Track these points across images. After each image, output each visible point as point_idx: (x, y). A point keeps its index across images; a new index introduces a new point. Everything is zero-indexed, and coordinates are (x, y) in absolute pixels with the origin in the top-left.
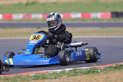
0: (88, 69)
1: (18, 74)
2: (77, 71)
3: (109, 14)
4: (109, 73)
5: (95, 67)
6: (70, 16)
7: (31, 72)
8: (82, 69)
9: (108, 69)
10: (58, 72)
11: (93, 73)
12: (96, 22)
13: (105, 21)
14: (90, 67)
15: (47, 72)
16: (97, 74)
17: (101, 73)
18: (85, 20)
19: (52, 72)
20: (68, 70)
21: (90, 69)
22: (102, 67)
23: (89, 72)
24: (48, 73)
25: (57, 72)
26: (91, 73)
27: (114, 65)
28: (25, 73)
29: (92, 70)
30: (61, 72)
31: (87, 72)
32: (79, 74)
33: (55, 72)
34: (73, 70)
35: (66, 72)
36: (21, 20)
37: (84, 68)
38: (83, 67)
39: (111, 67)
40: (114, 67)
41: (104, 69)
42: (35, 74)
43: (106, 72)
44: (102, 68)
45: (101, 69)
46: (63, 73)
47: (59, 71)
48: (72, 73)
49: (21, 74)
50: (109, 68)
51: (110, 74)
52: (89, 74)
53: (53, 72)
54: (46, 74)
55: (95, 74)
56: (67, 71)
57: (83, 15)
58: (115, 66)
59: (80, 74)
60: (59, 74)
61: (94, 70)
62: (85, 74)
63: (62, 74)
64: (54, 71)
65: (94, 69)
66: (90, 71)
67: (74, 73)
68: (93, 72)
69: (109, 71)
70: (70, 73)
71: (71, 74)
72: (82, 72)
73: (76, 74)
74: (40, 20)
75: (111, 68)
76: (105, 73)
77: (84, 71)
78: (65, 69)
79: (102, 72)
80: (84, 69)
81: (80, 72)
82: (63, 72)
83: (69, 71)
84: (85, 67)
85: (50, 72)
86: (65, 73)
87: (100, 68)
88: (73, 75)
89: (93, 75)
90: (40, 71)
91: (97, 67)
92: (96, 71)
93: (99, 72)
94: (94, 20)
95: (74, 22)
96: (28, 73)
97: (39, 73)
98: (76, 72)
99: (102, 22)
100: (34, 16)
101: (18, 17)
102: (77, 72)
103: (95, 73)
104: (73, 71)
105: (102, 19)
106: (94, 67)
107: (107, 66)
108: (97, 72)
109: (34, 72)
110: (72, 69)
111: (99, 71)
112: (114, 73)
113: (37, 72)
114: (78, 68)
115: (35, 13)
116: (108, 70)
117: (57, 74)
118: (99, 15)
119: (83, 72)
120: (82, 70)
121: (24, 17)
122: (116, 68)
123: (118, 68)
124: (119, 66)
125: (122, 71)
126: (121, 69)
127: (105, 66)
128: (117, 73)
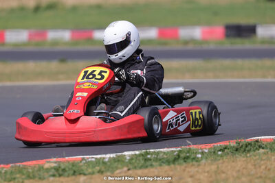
0: (175, 151)
1: (18, 164)
2: (149, 156)
3: (219, 30)
4: (221, 161)
5: (190, 149)
7: (48, 160)
8: (161, 152)
9: (220, 153)
10: (107, 160)
11: (185, 161)
12: (190, 47)
13: (212, 46)
14: (179, 149)
15: (83, 159)
16: (194, 163)
17: (204, 161)
18: (165, 44)
19: (93, 159)
20: (129, 156)
21: (180, 151)
22: (206, 148)
23: (176, 159)
24: (84, 161)
25: (104, 158)
26: (181, 161)
27: (233, 143)
28: (34, 162)
29: (182, 155)
30: (114, 158)
31: (173, 158)
32: (154, 163)
33: (101, 158)
34: (140, 155)
35: (126, 159)
36: (24, 44)
37: (165, 150)
38: (164, 148)
39: (226, 148)
40: (234, 147)
41: (210, 152)
42: (55, 163)
43: (215, 160)
44: (206, 151)
45: (203, 153)
46: (119, 161)
47: (110, 158)
48: (138, 162)
49: (25, 163)
50: (220, 150)
51: (224, 162)
52: (176, 163)
53: (96, 158)
54: (81, 164)
55: (191, 164)
56: (128, 158)
57: (162, 33)
58: (235, 145)
59: (157, 164)
60: (109, 164)
61: (188, 155)
62: (168, 162)
63: (116, 164)
64: (99, 156)
65: (188, 152)
66: (179, 156)
67: (142, 162)
68: (186, 159)
69: (221, 156)
70: (134, 161)
71: (136, 164)
72: (160, 160)
73: (148, 163)
74: (66, 43)
75: (226, 150)
76: (212, 160)
77: (165, 156)
78: (123, 153)
79: (207, 158)
80: (164, 153)
81: (156, 160)
82: (117, 160)
83: (132, 158)
84: (168, 148)
85: (90, 160)
86: (123, 161)
87: (201, 149)
88: (140, 165)
89: (185, 164)
90: (67, 158)
91: (193, 147)
92: (192, 157)
93: (198, 158)
94: (186, 42)
96: (40, 162)
97: (64, 162)
98: (146, 160)
99: (205, 47)
100: (52, 35)
101: (17, 37)
102: (150, 160)
103: (189, 160)
104: (141, 158)
105: (204, 41)
106: (188, 147)
107: (216, 145)
108: (194, 159)
109: (55, 159)
110: (137, 152)
111: (199, 156)
112: (233, 162)
113: (59, 159)
114: (152, 150)
115: (56, 27)
116: (218, 155)
117: (104, 163)
118: (197, 33)
120: (161, 155)
121: (30, 36)
122: (237, 150)
123: (242, 149)
124: (244, 146)
125: (250, 156)
126: (249, 151)
127: (212, 145)
128: (240, 161)
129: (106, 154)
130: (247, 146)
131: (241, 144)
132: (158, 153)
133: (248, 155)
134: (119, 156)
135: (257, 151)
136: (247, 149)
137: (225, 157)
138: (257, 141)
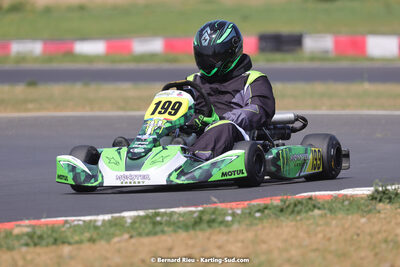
0: (194, 212)
2: (158, 219)
4: (260, 226)
5: (216, 208)
6: (128, 49)
8: (175, 213)
9: (258, 215)
10: (99, 224)
11: (210, 227)
14: (200, 208)
15: (66, 222)
16: (223, 228)
17: (235, 226)
18: (175, 60)
19: (81, 223)
20: (131, 217)
21: (202, 212)
22: (239, 208)
24: (68, 226)
25: (95, 221)
26: (204, 225)
27: (276, 202)
29: (206, 217)
30: (109, 221)
31: (192, 221)
32: (166, 229)
33: (91, 221)
34: (147, 216)
35: (126, 222)
37: (180, 210)
38: (178, 207)
39: (266, 208)
40: (277, 206)
41: (243, 213)
42: (27, 226)
43: (251, 224)
44: (239, 212)
45: (234, 215)
46: (116, 225)
47: (104, 221)
48: (143, 226)
50: (259, 211)
51: (263, 228)
52: (197, 228)
53: (84, 221)
54: (63, 229)
55: (218, 230)
56: (129, 221)
57: (169, 46)
58: (279, 203)
59: (170, 229)
60: (102, 228)
61: (213, 217)
62: (186, 227)
63: (112, 230)
64: (88, 218)
65: (213, 213)
66: (200, 218)
67: (150, 227)
68: (211, 222)
69: (260, 219)
70: (137, 225)
71: (140, 230)
72: (174, 224)
73: (158, 228)
74: (36, 59)
75: (266, 211)
76: (247, 225)
77: (181, 219)
78: (123, 214)
79: (239, 222)
80: (180, 214)
81: (169, 224)
82: (114, 223)
83: (135, 220)
84: (183, 206)
85: (76, 223)
86: (123, 226)
88: (147, 231)
89: (209, 231)
91: (220, 206)
92: (220, 219)
93: (227, 222)
95: (143, 66)
97: (40, 226)
98: (155, 224)
100: (16, 48)
102: (160, 223)
103: (216, 225)
104: (148, 220)
106: (213, 206)
108: (221, 222)
109: (27, 222)
110: (142, 213)
111: (229, 218)
112: (277, 227)
113: (33, 222)
114: (163, 210)
116: (256, 218)
117: (96, 228)
119: (179, 222)
120: (175, 217)
122: (282, 210)
123: (290, 210)
124: (292, 206)
125: (301, 220)
126: (299, 213)
127: (246, 203)
128: (287, 227)
129: (98, 214)
130: (295, 205)
131: (287, 203)
132: (172, 214)
133: (298, 218)
134: (116, 218)
135: (310, 213)
136: (296, 209)
137: (265, 221)
138: (310, 198)
